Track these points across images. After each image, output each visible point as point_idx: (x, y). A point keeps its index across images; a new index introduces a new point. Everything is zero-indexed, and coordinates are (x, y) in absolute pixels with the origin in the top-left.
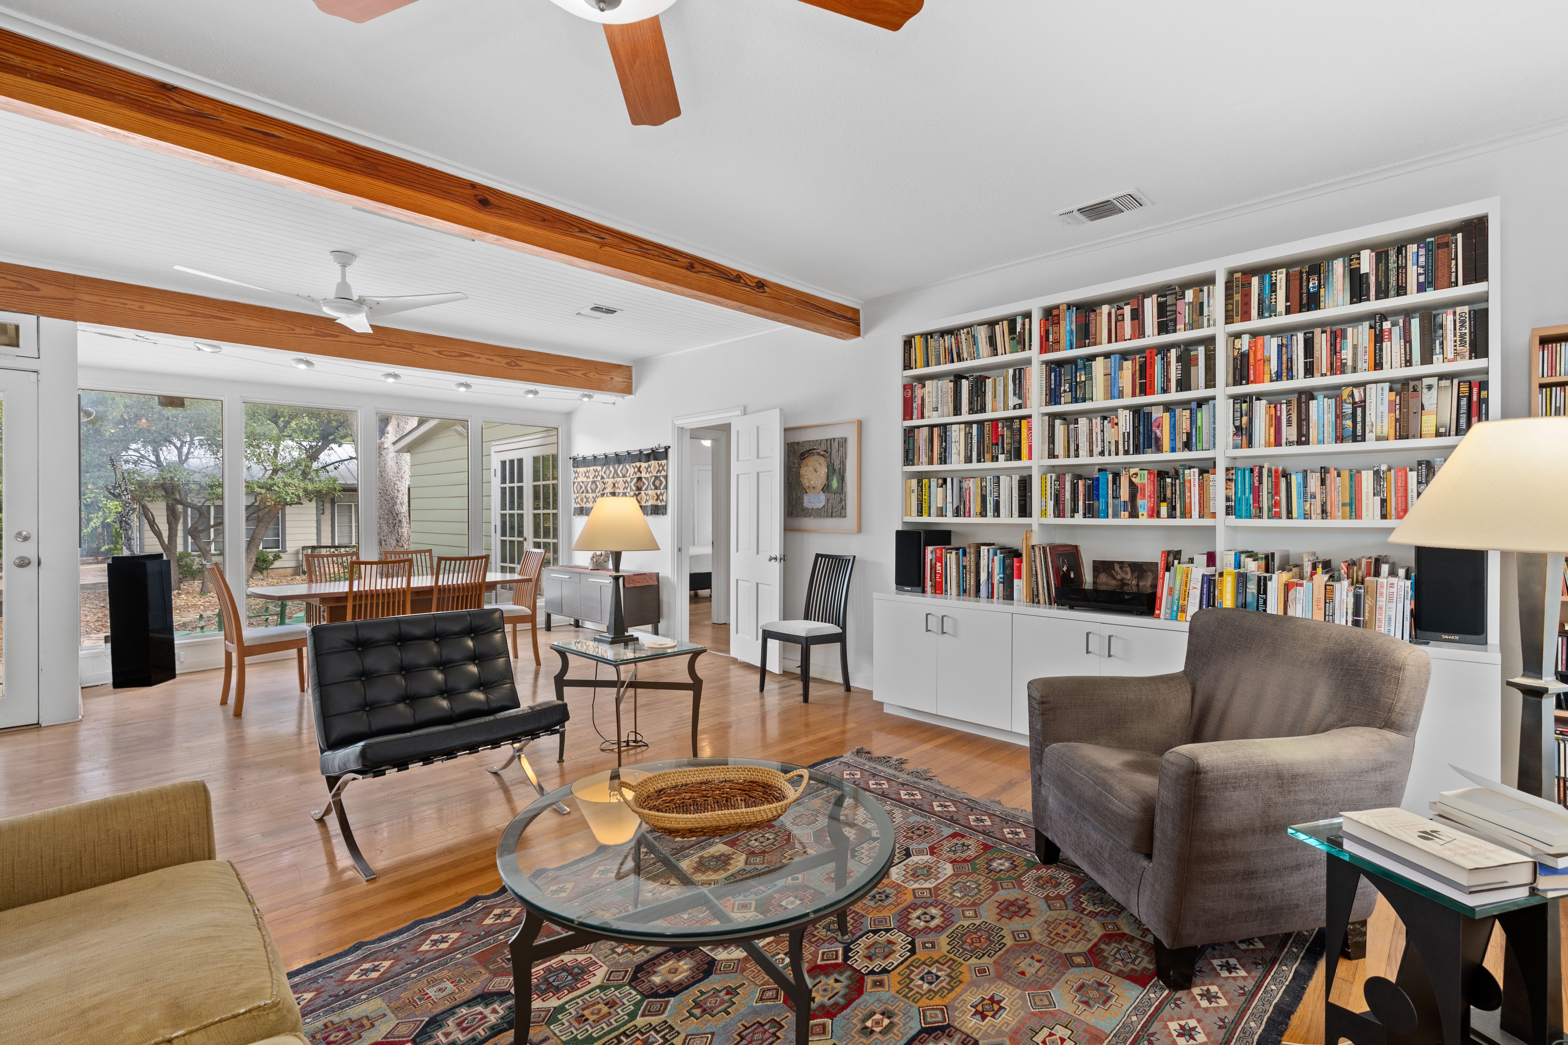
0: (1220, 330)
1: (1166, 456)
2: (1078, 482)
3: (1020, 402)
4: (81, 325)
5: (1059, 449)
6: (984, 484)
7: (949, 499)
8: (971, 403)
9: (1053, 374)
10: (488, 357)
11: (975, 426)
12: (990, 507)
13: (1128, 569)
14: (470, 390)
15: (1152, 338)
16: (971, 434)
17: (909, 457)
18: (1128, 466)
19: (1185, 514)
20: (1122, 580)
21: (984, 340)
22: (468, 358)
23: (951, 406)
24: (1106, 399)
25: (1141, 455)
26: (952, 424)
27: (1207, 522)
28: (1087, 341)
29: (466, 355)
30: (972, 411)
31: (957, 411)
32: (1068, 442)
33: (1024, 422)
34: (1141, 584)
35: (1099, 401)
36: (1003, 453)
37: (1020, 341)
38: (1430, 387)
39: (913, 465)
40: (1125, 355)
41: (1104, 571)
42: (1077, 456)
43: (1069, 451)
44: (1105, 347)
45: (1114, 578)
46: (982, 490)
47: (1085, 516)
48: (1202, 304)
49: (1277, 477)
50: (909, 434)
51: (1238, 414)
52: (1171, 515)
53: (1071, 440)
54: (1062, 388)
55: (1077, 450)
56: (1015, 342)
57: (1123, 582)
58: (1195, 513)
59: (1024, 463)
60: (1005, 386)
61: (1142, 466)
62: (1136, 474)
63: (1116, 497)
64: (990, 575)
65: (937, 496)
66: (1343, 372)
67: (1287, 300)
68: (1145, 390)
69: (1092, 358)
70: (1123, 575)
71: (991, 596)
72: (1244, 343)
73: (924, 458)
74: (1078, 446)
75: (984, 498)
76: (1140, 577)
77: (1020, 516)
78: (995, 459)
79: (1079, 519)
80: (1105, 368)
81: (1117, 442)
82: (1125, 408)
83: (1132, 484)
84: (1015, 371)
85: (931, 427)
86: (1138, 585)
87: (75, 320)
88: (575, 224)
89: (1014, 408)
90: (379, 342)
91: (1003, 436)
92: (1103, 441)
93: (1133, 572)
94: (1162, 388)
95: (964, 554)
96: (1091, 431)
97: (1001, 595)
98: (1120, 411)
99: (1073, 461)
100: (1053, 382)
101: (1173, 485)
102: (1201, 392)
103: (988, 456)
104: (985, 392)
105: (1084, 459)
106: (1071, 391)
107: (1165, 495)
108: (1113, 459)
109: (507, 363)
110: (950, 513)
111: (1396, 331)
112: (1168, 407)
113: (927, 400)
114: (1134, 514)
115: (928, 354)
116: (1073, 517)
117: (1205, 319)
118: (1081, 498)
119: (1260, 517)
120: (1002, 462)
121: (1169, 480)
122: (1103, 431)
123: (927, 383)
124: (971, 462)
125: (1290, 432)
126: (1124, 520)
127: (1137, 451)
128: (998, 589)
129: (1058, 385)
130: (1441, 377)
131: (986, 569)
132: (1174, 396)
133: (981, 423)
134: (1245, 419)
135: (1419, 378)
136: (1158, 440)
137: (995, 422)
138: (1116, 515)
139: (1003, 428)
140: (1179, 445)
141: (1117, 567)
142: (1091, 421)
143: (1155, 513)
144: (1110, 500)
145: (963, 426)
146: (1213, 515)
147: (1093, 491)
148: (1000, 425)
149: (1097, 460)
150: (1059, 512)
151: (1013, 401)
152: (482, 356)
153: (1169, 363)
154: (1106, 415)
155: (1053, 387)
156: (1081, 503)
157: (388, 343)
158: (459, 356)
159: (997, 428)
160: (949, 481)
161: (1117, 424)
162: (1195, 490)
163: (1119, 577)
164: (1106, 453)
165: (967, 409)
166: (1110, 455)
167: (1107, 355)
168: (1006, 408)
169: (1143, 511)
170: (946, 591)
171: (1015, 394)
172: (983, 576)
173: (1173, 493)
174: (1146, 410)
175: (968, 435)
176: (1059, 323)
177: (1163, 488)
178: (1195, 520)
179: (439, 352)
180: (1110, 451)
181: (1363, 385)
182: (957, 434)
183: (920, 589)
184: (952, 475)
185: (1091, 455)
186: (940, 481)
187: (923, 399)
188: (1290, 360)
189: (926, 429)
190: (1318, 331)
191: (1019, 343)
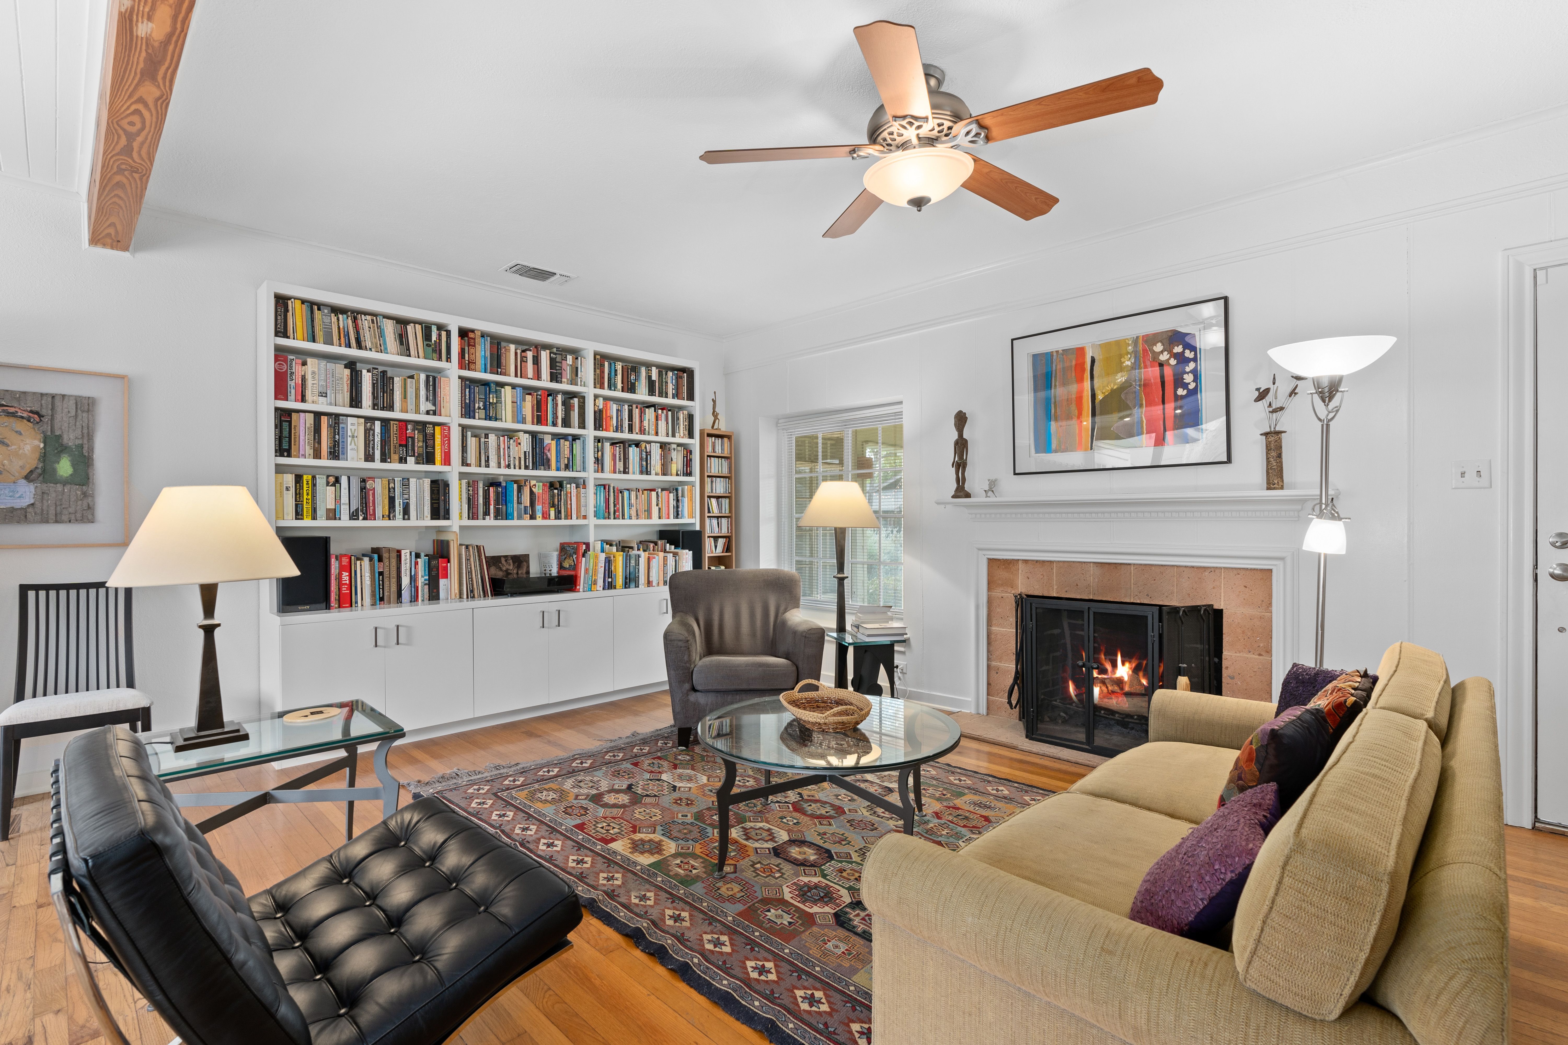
0: (589, 390)
1: (553, 473)
2: (489, 490)
3: (433, 408)
5: (472, 457)
6: (392, 485)
7: (344, 499)
8: (375, 397)
9: (467, 390)
11: (378, 424)
12: (399, 509)
13: (511, 561)
15: (545, 383)
16: (374, 430)
17: (284, 446)
18: (527, 479)
19: (568, 516)
20: (507, 570)
21: (392, 336)
23: (347, 396)
24: (513, 422)
25: (537, 471)
26: (347, 416)
27: (581, 522)
28: (499, 370)
30: (375, 406)
31: (355, 401)
32: (480, 453)
33: (438, 429)
34: (520, 572)
35: (507, 423)
36: (414, 456)
37: (436, 351)
38: (674, 449)
39: (289, 456)
40: (528, 390)
41: (494, 565)
42: (487, 466)
43: (480, 461)
44: (511, 379)
45: (501, 570)
46: (389, 491)
47: (496, 518)
48: (577, 368)
49: (618, 493)
50: (284, 417)
51: (597, 450)
52: (558, 517)
53: (483, 452)
54: (477, 405)
55: (487, 461)
56: (430, 349)
57: (507, 573)
58: (574, 516)
59: (438, 467)
60: (417, 390)
61: (538, 478)
62: (535, 485)
63: (519, 503)
64: (413, 579)
65: (327, 497)
66: (644, 434)
67: (622, 383)
68: (540, 420)
69: (502, 385)
70: (507, 567)
71: (414, 599)
72: (600, 403)
73: (309, 451)
74: (488, 457)
75: (392, 500)
76: (519, 567)
77: (432, 519)
78: (402, 460)
79: (490, 521)
80: (512, 397)
81: (520, 458)
82: (526, 432)
83: (532, 492)
84: (428, 377)
85: (318, 415)
86: (517, 573)
89: (428, 413)
91: (413, 438)
92: (509, 456)
93: (514, 563)
94: (553, 422)
95: (380, 560)
96: (499, 446)
97: (427, 596)
98: (521, 434)
99: (483, 470)
100: (467, 397)
101: (559, 495)
102: (575, 431)
103: (395, 457)
104: (393, 390)
105: (493, 470)
106: (485, 408)
107: (553, 502)
108: (517, 472)
110: (345, 515)
111: (663, 416)
112: (557, 437)
113: (310, 382)
114: (533, 517)
115: (313, 327)
116: (484, 519)
117: (579, 380)
118: (492, 502)
119: (609, 518)
120: (411, 464)
121: (556, 491)
122: (509, 448)
123: (310, 361)
124: (373, 460)
125: (620, 466)
126: (527, 522)
127: (535, 467)
128: (423, 591)
129: (473, 401)
130: (679, 445)
131: (408, 573)
132: (560, 430)
133: (385, 422)
134: (600, 453)
135: (669, 444)
136: (549, 460)
137: (404, 423)
138: (520, 518)
139: (413, 430)
140: (563, 466)
141: (503, 560)
142: (498, 438)
143: (546, 516)
144: (515, 506)
145: (362, 420)
146: (585, 517)
147: (503, 498)
148: (409, 427)
149: (504, 471)
150: (472, 515)
151: (425, 406)
153: (557, 405)
154: (510, 434)
155: (467, 401)
156: (492, 507)
159: (407, 429)
160: (344, 480)
161: (520, 444)
162: (574, 499)
163: (504, 569)
164: (512, 466)
165: (370, 403)
166: (515, 468)
167: (514, 386)
168: (417, 411)
169: (539, 515)
170: (356, 602)
171: (427, 399)
172: (406, 581)
173: (559, 501)
174: (540, 436)
175: (368, 432)
176: (474, 346)
177: (553, 496)
178: (574, 521)
180: (515, 465)
181: (649, 442)
182: (354, 429)
183: (324, 605)
184: (349, 473)
185: (499, 467)
186: (332, 479)
187: (304, 379)
188: (622, 420)
189: (310, 418)
190: (634, 406)
191: (434, 351)
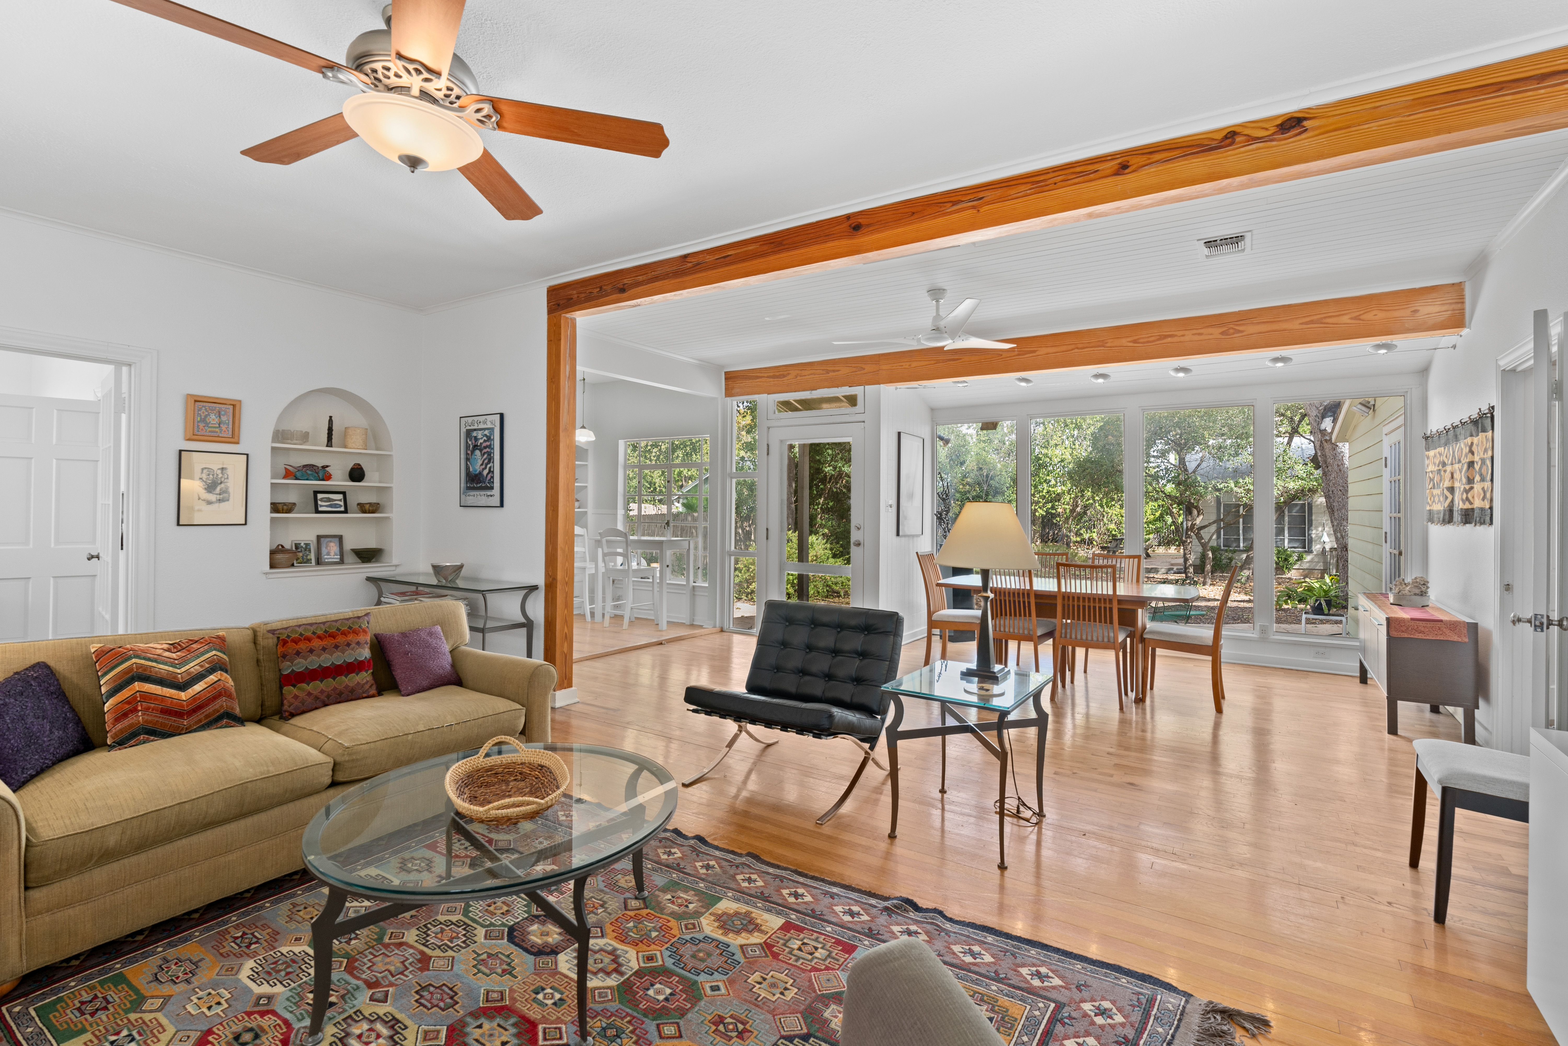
4: (882, 386)
10: (1195, 332)
14: (1192, 374)
22: (1169, 340)
29: (1166, 337)
87: (879, 384)
88: (946, 200)
90: (1073, 346)
109: (1222, 333)
152: (1186, 333)
157: (1080, 346)
158: (1158, 340)
179: (1135, 342)
